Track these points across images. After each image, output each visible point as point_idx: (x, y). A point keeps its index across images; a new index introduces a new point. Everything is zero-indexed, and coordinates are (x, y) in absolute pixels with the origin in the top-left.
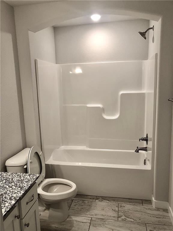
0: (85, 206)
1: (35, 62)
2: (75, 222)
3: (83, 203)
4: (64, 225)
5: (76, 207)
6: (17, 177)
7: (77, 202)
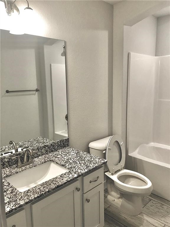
0: (162, 211)
1: (129, 55)
2: (145, 221)
3: (161, 206)
4: (133, 219)
5: (151, 207)
6: (89, 158)
7: (155, 204)
